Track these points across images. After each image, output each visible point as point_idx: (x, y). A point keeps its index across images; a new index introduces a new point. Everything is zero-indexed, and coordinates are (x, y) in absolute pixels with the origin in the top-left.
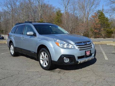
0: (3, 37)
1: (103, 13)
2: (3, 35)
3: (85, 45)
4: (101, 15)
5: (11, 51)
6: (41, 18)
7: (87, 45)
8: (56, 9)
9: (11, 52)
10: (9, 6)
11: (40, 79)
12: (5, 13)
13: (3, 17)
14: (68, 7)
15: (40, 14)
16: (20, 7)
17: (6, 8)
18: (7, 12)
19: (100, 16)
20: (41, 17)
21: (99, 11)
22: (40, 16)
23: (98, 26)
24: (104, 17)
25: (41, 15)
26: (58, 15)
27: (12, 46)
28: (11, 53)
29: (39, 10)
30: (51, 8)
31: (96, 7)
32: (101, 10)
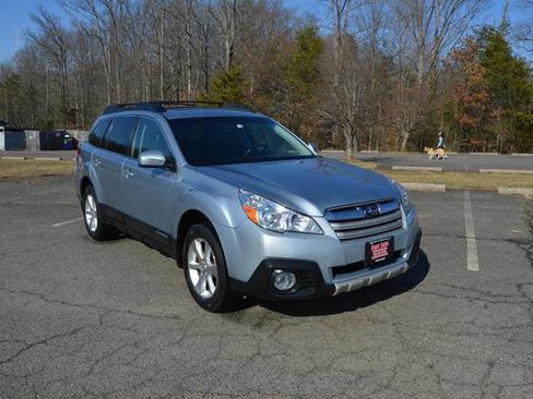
0: (74, 139)
1: (506, 38)
2: (75, 133)
3: (369, 216)
4: (493, 49)
5: (88, 217)
6: (231, 61)
7: (379, 215)
8: (299, 21)
9: (89, 222)
10: (100, 8)
11: (176, 351)
12: (85, 36)
13: (73, 54)
14: (350, 14)
15: (228, 46)
16: (146, 12)
17: (85, 18)
18: (92, 35)
19: (489, 53)
20: (231, 55)
21: (486, 33)
22: (228, 52)
23: (478, 100)
24: (508, 59)
25: (231, 48)
26: (304, 48)
27: (90, 199)
28: (88, 227)
29: (225, 24)
30: (275, 15)
31: (472, 14)
32: (497, 26)
